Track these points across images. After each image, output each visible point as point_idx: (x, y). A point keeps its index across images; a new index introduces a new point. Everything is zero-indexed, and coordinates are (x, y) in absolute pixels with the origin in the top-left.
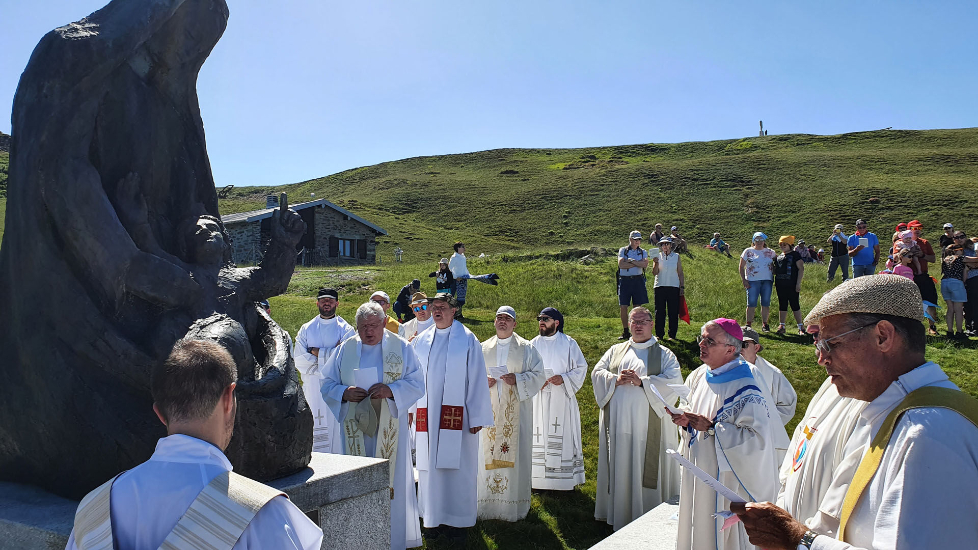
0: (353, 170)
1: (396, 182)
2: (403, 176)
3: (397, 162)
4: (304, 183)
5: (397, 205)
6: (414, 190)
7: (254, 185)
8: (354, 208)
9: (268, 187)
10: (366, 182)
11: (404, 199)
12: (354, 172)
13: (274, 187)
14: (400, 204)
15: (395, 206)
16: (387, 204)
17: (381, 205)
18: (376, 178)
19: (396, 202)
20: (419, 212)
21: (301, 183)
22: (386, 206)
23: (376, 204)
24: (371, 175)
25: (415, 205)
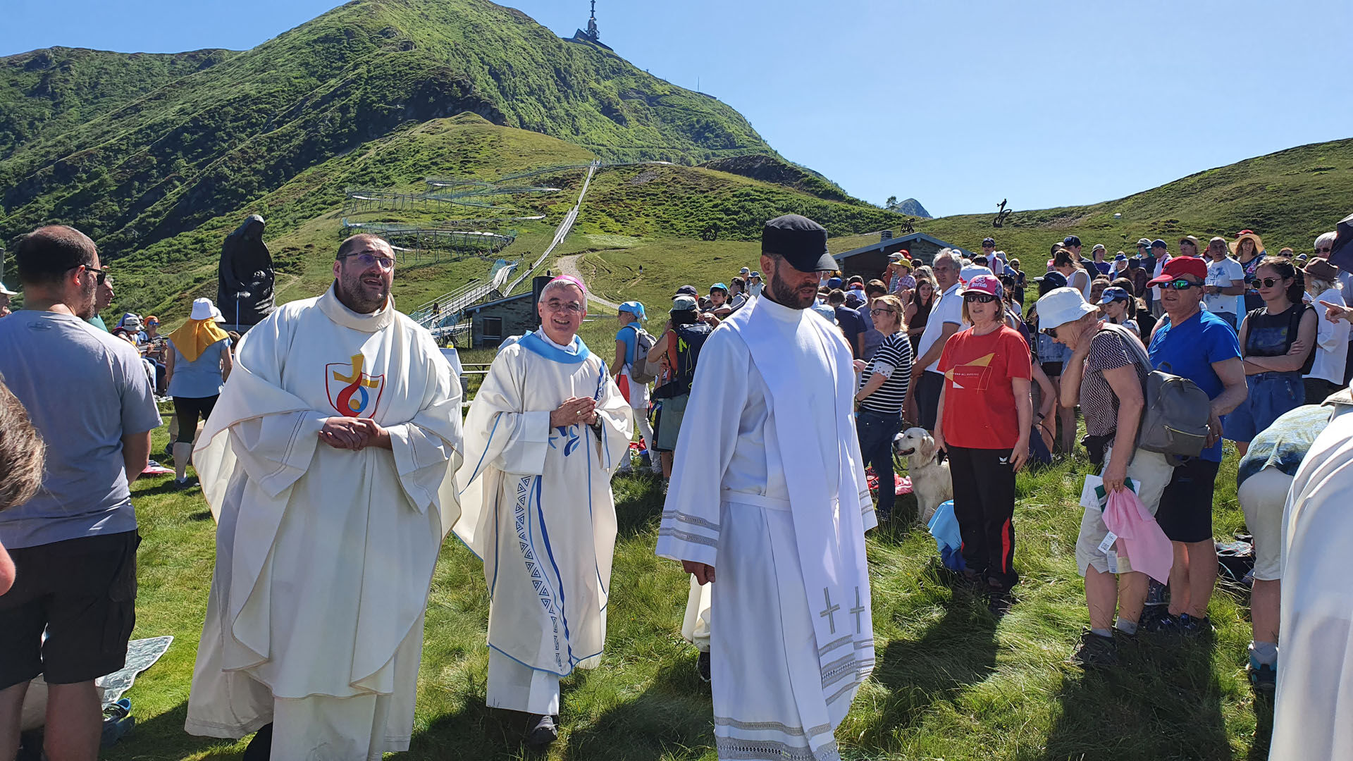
0: (1197, 174)
1: (1248, 189)
2: (1262, 179)
3: (1267, 157)
4: (1127, 198)
6: (1273, 200)
7: (1062, 206)
8: (1168, 231)
9: (1079, 207)
10: (1207, 192)
11: (1252, 214)
12: (1197, 178)
13: (1087, 207)
15: (1234, 226)
16: (1222, 224)
17: (1213, 225)
18: (1226, 184)
19: (1238, 219)
20: (1271, 232)
21: (1123, 199)
22: (1220, 227)
23: (1206, 223)
24: (1220, 181)
25: (1268, 222)
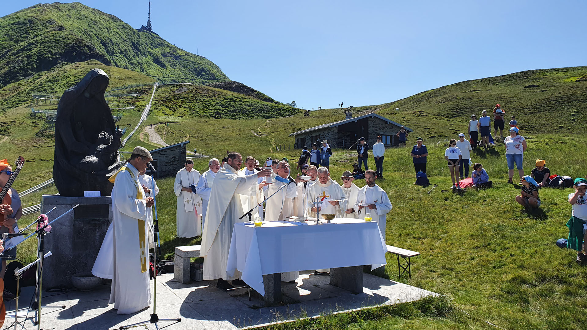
0: (424, 92)
1: (450, 98)
2: (455, 94)
3: (452, 85)
4: (395, 102)
5: (449, 112)
6: (462, 102)
7: (367, 105)
8: (422, 115)
9: (374, 106)
10: (431, 99)
11: (454, 108)
12: (425, 94)
13: (377, 106)
14: (451, 111)
15: (448, 113)
16: (443, 112)
17: (439, 113)
18: (438, 96)
19: (449, 110)
20: (464, 116)
21: (393, 102)
22: (442, 114)
23: (436, 112)
24: (435, 95)
25: (461, 112)
